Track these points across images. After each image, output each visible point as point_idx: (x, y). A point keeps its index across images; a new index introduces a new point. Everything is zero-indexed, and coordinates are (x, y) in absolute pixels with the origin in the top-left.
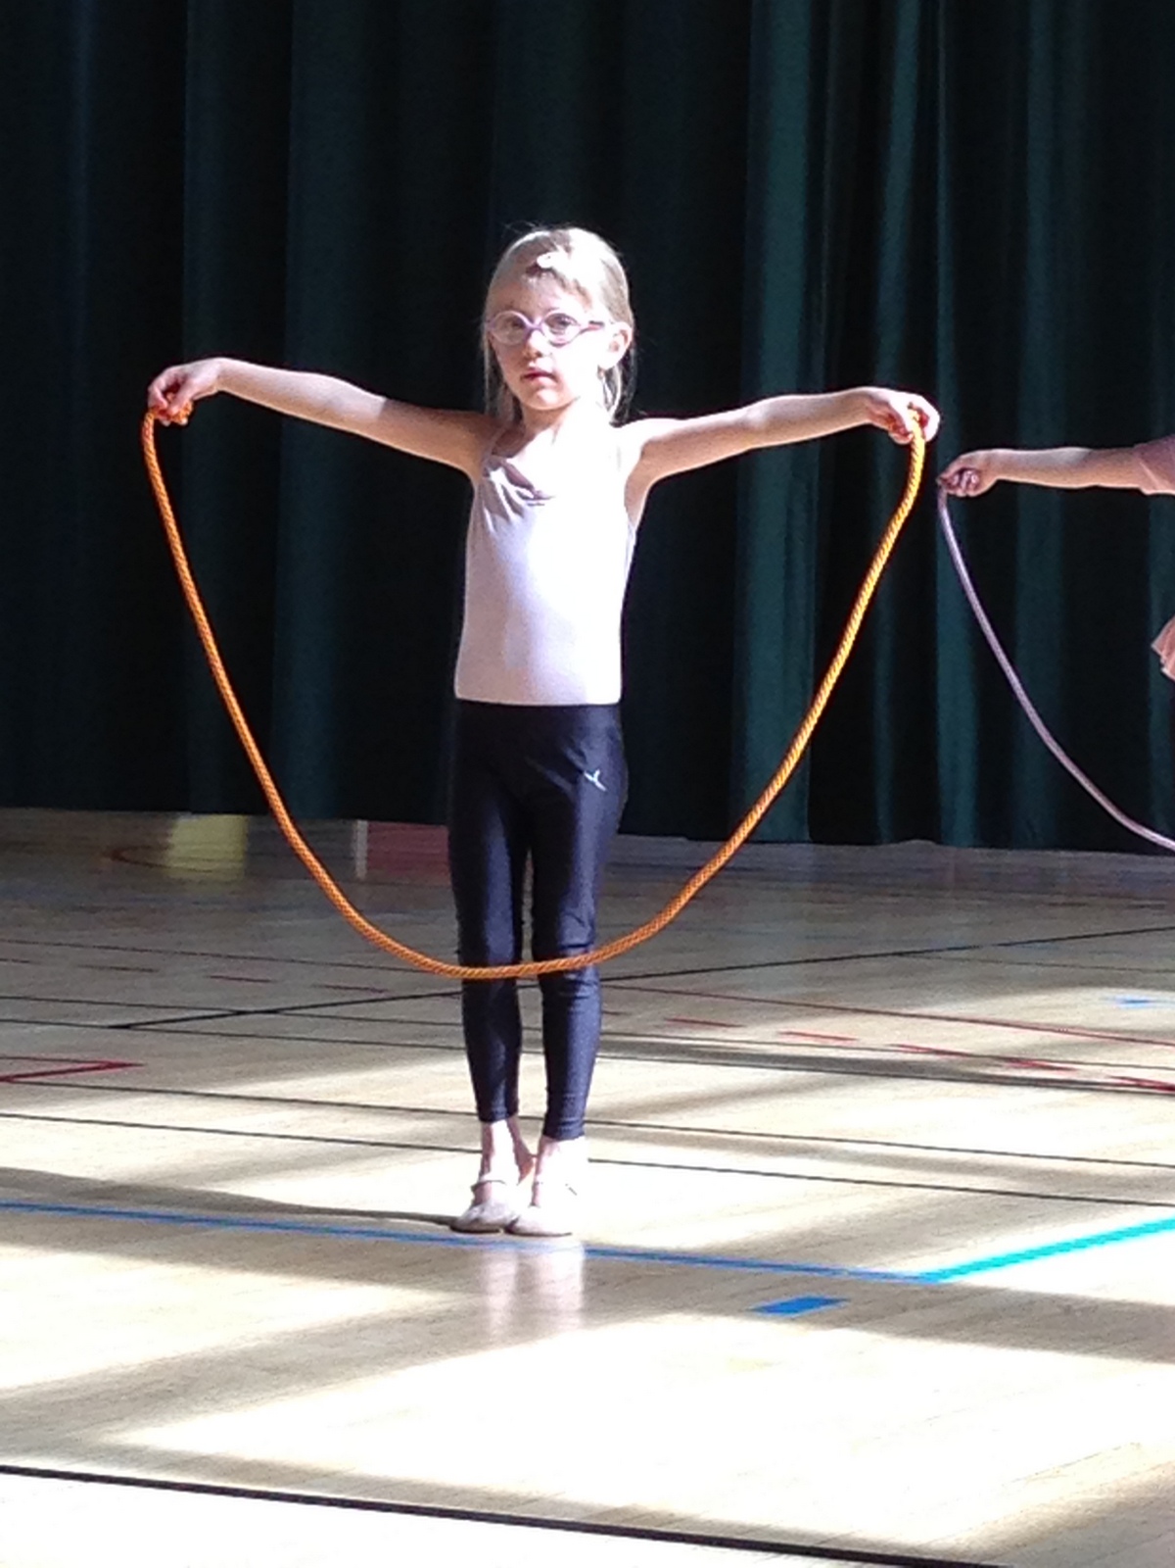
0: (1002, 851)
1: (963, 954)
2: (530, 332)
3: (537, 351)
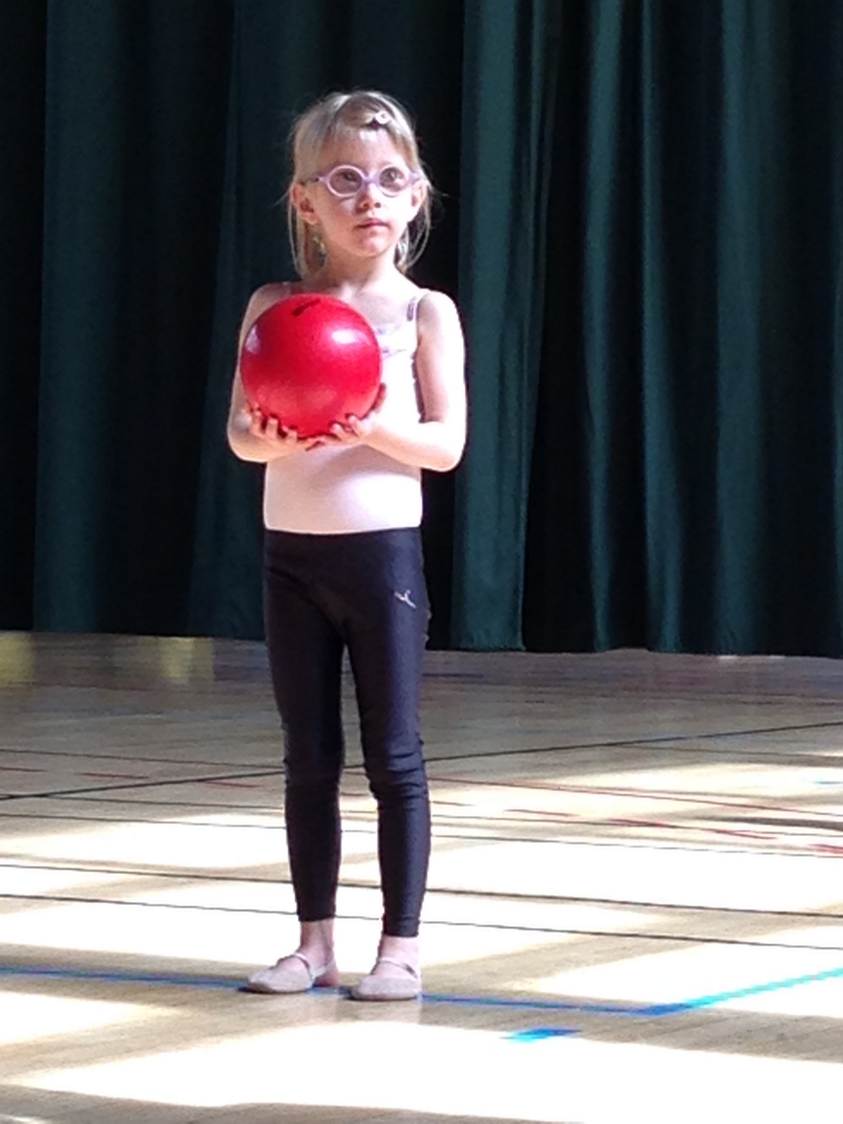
1: (670, 744)
2: (367, 184)
3: (375, 202)
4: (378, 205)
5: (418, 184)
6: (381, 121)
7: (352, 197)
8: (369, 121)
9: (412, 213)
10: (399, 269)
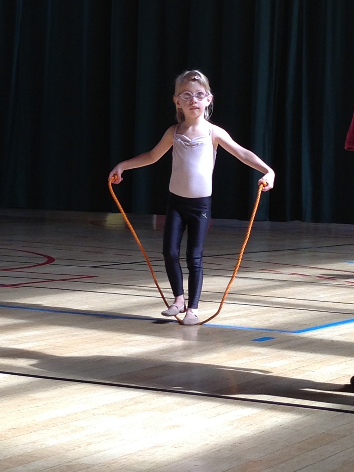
0: (318, 223)
1: (307, 250)
2: (193, 97)
3: (195, 102)
4: (196, 103)
5: (209, 96)
6: (197, 78)
7: (188, 101)
8: (193, 78)
9: (208, 104)
10: (206, 120)
